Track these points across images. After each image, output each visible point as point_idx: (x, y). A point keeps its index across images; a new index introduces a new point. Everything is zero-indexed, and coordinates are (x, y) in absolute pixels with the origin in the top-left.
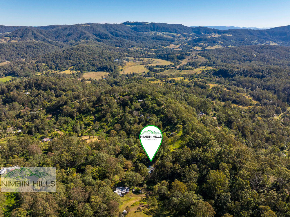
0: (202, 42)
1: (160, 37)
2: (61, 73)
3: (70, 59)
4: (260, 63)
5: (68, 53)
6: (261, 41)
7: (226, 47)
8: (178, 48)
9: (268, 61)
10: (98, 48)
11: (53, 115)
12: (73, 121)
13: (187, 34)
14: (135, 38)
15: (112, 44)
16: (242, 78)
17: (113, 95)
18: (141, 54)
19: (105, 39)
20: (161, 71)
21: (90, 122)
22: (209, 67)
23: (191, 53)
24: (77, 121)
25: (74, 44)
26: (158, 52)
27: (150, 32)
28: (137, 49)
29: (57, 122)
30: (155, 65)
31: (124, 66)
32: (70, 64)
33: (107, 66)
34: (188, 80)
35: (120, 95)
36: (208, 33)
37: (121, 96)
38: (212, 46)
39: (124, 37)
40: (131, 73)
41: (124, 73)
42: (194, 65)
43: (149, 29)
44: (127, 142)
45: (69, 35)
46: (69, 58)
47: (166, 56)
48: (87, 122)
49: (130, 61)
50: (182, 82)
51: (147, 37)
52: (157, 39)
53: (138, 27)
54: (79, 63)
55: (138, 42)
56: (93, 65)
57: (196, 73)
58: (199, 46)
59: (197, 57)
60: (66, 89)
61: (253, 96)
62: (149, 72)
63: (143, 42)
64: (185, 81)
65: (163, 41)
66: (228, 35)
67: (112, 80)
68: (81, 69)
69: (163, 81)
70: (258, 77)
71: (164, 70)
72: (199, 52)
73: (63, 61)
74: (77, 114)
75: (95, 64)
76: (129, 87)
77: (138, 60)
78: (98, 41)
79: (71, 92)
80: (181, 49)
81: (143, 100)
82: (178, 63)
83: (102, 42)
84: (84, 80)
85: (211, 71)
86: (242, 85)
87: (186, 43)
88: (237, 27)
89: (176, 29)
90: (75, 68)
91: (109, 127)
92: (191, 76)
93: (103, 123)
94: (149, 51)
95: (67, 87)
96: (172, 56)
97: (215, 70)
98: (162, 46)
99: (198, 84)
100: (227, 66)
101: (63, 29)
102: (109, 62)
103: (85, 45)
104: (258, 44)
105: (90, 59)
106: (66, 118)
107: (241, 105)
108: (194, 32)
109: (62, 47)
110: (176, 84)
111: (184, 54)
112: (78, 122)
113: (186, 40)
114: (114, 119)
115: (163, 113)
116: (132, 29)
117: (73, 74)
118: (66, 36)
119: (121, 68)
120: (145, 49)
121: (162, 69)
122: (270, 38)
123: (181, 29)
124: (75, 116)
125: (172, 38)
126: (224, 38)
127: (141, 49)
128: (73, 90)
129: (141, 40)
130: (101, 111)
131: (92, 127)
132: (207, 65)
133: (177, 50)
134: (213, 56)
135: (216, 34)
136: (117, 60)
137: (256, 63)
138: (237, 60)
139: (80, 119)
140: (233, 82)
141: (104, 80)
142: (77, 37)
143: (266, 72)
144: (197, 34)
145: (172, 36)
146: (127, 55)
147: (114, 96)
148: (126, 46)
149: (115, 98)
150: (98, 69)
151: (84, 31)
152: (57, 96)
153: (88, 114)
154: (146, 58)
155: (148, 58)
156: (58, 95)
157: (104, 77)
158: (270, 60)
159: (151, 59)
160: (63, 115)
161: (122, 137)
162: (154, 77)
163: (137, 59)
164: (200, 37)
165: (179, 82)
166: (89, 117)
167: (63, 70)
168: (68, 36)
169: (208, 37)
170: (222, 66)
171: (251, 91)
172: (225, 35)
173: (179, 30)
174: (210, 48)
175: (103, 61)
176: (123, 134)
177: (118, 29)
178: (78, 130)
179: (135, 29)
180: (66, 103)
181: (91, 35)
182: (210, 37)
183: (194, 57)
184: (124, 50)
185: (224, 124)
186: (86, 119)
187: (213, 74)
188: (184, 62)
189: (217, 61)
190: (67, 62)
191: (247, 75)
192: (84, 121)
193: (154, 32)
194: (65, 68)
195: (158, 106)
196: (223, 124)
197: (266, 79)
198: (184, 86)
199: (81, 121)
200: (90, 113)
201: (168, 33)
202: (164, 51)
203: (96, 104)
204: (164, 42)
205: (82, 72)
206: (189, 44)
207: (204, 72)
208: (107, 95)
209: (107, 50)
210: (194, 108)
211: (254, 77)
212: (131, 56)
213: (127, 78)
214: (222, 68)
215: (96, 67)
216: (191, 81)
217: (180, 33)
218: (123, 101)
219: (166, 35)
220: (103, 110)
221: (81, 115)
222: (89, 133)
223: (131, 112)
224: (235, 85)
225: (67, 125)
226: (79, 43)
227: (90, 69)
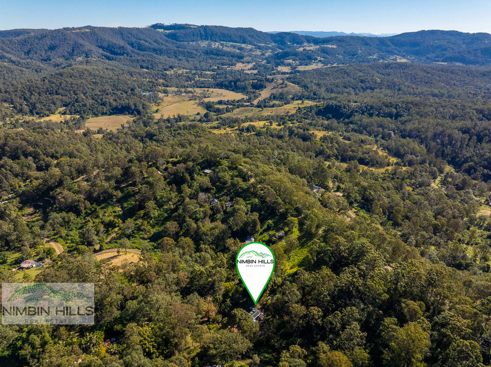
0: (290, 59)
1: (218, 50)
2: (42, 120)
3: (57, 94)
4: (388, 92)
5: (53, 83)
6: (383, 56)
7: (329, 66)
8: (251, 69)
9: (399, 89)
10: (110, 72)
11: (36, 207)
12: (79, 219)
13: (264, 45)
14: (175, 52)
15: (135, 64)
16: (366, 120)
17: (153, 162)
18: (187, 81)
19: (120, 54)
20: (228, 110)
21: (115, 220)
22: (307, 101)
23: (275, 77)
24: (88, 218)
25: (63, 66)
26: (218, 77)
27: (200, 41)
28: (180, 72)
29: (48, 224)
30: (216, 100)
31: (160, 103)
32: (59, 103)
33: (128, 104)
34: (277, 125)
35: (168, 162)
36: (298, 43)
37: (170, 164)
38: (306, 65)
39: (155, 50)
40: (174, 115)
41: (162, 116)
42: (282, 98)
43: (197, 36)
44: (199, 260)
45: (51, 47)
46: (56, 92)
47: (233, 83)
48: (108, 219)
49: (170, 95)
50: (267, 129)
51: (196, 50)
52: (213, 54)
53: (178, 32)
54: (77, 101)
55: (180, 60)
56: (104, 104)
57: (288, 112)
58: (285, 66)
59: (286, 84)
60: (57, 153)
61: (389, 150)
62: (207, 113)
63: (189, 59)
64: (272, 127)
65: (224, 58)
66: (330, 46)
67: (142, 130)
68: (80, 111)
69: (234, 129)
70: (390, 115)
71: (233, 109)
72: (287, 76)
73: (43, 97)
74: (85, 206)
75: (105, 102)
76: (178, 143)
77: (185, 92)
78: (107, 58)
79: (68, 158)
80: (255, 72)
81: (213, 170)
82: (254, 96)
83: (115, 60)
84: (89, 132)
85: (313, 108)
86: (366, 130)
87: (263, 60)
88: (341, 32)
89: (244, 37)
90: (70, 110)
91: (153, 227)
92: (281, 119)
93: (141, 220)
94: (201, 76)
95: (58, 149)
96: (244, 84)
97: (319, 106)
98: (223, 66)
99: (296, 132)
100: (339, 99)
101: (40, 37)
102: (132, 96)
103: (85, 67)
104: (378, 60)
105: (96, 93)
106: (64, 214)
107: (372, 166)
108: (275, 42)
109: (39, 70)
110: (259, 134)
111: (264, 79)
112: (89, 221)
113: (263, 54)
114: (162, 210)
115: (255, 195)
116: (168, 36)
117: (67, 122)
118: (45, 50)
119: (155, 108)
120: (194, 72)
121: (230, 106)
122: (396, 51)
123: (252, 36)
124: (83, 209)
125: (238, 51)
126: (324, 51)
127: (186, 73)
128: (71, 155)
129: (185, 56)
130: (134, 195)
131: (120, 229)
132: (303, 97)
133: (249, 72)
134: (312, 82)
135: (311, 45)
136: (147, 94)
137: (381, 92)
138: (351, 88)
139: (93, 214)
140: (351, 126)
141: (126, 130)
142: (67, 52)
143: (402, 107)
144: (280, 45)
145: (238, 49)
146: (163, 84)
147: (155, 164)
148: (161, 66)
149: (158, 168)
150: (112, 110)
151: (81, 41)
152: (39, 169)
153: (108, 203)
154: (198, 87)
155: (201, 87)
156: (42, 166)
157: (126, 125)
158: (403, 87)
159: (206, 89)
160: (56, 207)
161: (186, 250)
162: (217, 122)
163: (183, 90)
164: (285, 50)
165: (263, 130)
166: (110, 209)
167: (45, 114)
168: (50, 51)
169: (299, 49)
170: (330, 99)
171: (383, 141)
172: (326, 46)
173: (250, 39)
174: (304, 68)
175: (121, 95)
176: (186, 243)
177: (142, 36)
178: (94, 239)
179: (173, 37)
180: (60, 183)
181: (94, 48)
182: (301, 49)
183: (280, 84)
184: (156, 73)
185: (357, 205)
186: (105, 212)
187: (316, 114)
188: (265, 94)
189: (319, 91)
190: (53, 99)
191: (373, 113)
192: (101, 219)
193: (207, 42)
194: (49, 110)
195: (244, 181)
196: (355, 205)
197: (403, 119)
198: (272, 136)
199: (95, 218)
200: (112, 201)
201: (231, 43)
202: (228, 76)
203: (122, 182)
204: (226, 59)
205: (83, 118)
206: (268, 62)
207: (301, 111)
208: (143, 163)
209: (126, 75)
210: (304, 180)
211: (384, 117)
212: (172, 85)
213: (169, 124)
214: (331, 102)
215: (108, 107)
216: (283, 126)
217: (251, 43)
218: (175, 174)
219: (228, 47)
220: (137, 193)
221: (94, 205)
222: (116, 242)
223: (194, 196)
224: (356, 131)
225: (69, 228)
226: (73, 63)
227: (97, 111)
